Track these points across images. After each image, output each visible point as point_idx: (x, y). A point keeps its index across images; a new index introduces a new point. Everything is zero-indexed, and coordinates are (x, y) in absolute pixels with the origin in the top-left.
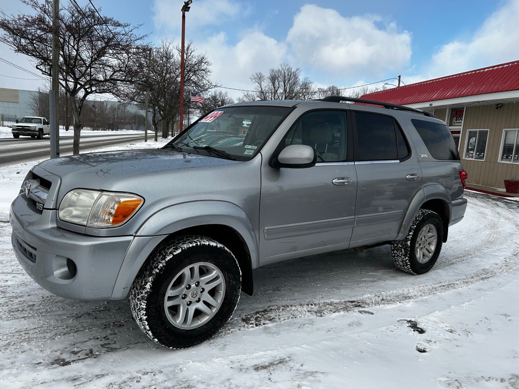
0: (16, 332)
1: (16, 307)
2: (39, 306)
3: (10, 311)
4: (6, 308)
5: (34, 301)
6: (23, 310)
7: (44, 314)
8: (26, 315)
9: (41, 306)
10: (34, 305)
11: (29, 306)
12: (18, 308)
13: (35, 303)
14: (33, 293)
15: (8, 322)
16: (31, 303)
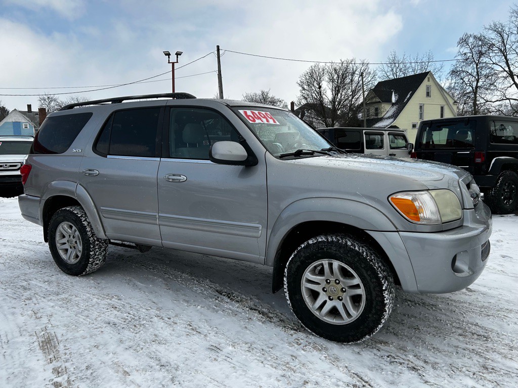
0: (489, 316)
1: (478, 342)
2: (455, 332)
3: (487, 338)
4: (490, 345)
5: (457, 339)
6: (473, 334)
7: (457, 321)
8: (474, 327)
9: (454, 330)
10: (460, 335)
11: (465, 336)
12: (477, 339)
13: (457, 337)
14: (450, 349)
15: (493, 327)
16: (461, 338)
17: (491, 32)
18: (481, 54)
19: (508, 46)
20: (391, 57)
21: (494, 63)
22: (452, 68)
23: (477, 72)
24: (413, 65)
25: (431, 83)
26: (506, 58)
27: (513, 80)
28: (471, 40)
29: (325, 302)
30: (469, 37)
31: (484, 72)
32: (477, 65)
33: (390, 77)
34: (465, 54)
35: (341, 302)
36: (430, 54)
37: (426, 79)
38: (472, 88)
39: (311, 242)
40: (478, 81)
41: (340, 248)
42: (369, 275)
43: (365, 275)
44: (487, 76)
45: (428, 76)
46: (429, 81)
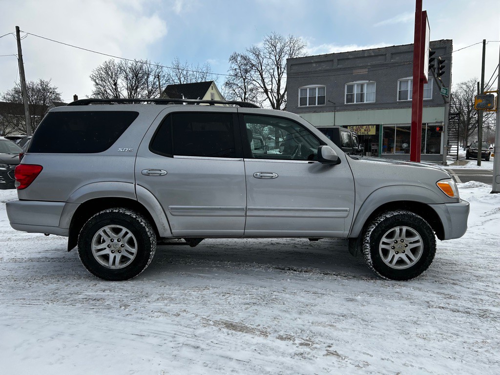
17: (251, 54)
18: (246, 71)
19: (263, 68)
20: (175, 63)
21: (253, 80)
22: (226, 80)
23: (245, 86)
24: (195, 73)
25: (214, 91)
26: (262, 77)
27: (268, 95)
28: (239, 59)
29: (394, 256)
30: (237, 56)
31: (250, 87)
32: (244, 80)
33: (176, 81)
34: (235, 69)
35: (404, 254)
36: (208, 65)
37: (210, 88)
38: (242, 99)
39: (388, 216)
40: (245, 94)
41: (411, 217)
42: (428, 233)
43: (426, 233)
44: (251, 90)
45: (212, 85)
46: (212, 89)
